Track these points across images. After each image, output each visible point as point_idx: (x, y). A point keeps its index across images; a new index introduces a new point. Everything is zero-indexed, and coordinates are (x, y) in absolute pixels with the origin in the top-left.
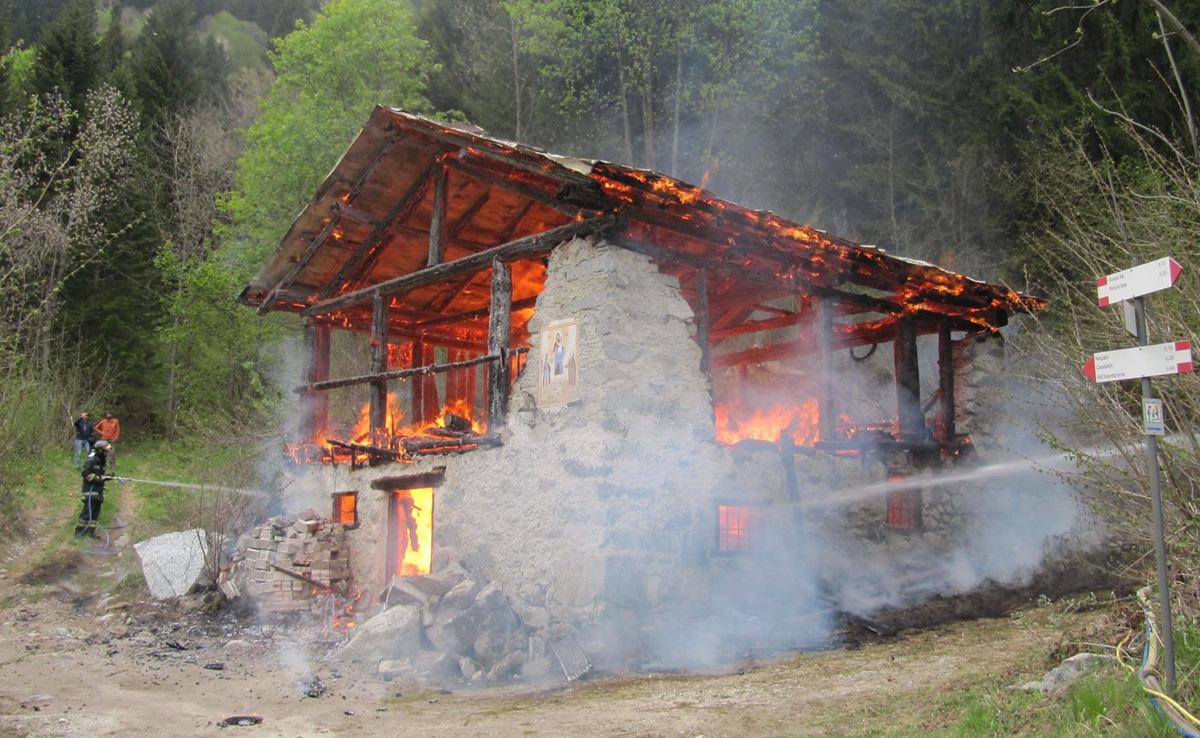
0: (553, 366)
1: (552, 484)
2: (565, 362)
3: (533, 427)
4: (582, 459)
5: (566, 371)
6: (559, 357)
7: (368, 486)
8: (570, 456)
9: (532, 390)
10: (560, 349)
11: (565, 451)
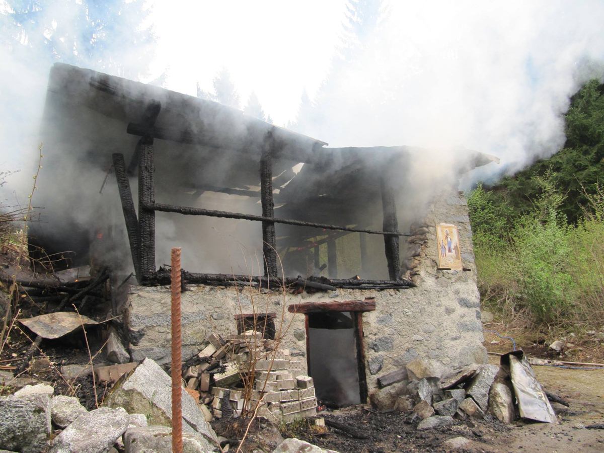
0: (447, 247)
1: (453, 311)
2: (452, 247)
3: (437, 278)
4: (468, 299)
5: (454, 251)
6: (449, 243)
7: (286, 310)
8: (462, 296)
9: (434, 258)
10: (449, 239)
11: (459, 293)
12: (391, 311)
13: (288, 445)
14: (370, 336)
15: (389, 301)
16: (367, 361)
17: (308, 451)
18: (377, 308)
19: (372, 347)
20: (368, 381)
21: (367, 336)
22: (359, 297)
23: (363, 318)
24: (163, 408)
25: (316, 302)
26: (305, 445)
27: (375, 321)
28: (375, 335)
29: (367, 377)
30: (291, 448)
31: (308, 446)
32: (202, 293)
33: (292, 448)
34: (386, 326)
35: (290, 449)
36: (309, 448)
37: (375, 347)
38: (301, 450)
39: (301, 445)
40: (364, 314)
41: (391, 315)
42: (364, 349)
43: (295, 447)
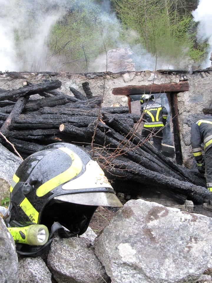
7: (111, 92)
12: (202, 91)
13: (132, 209)
14: (185, 113)
15: (201, 82)
16: (182, 134)
17: (162, 216)
18: (190, 89)
19: (186, 122)
20: (183, 151)
21: (181, 114)
22: (174, 80)
23: (178, 98)
24: (5, 178)
25: (137, 85)
26: (158, 207)
27: (188, 100)
28: (189, 112)
29: (182, 148)
30: (137, 212)
31: (162, 209)
32: (34, 80)
33: (139, 213)
34: (198, 104)
35: (136, 214)
36: (164, 211)
37: (188, 122)
38: (152, 214)
39: (151, 208)
40: (179, 94)
41: (202, 94)
42: (179, 124)
43: (142, 211)
